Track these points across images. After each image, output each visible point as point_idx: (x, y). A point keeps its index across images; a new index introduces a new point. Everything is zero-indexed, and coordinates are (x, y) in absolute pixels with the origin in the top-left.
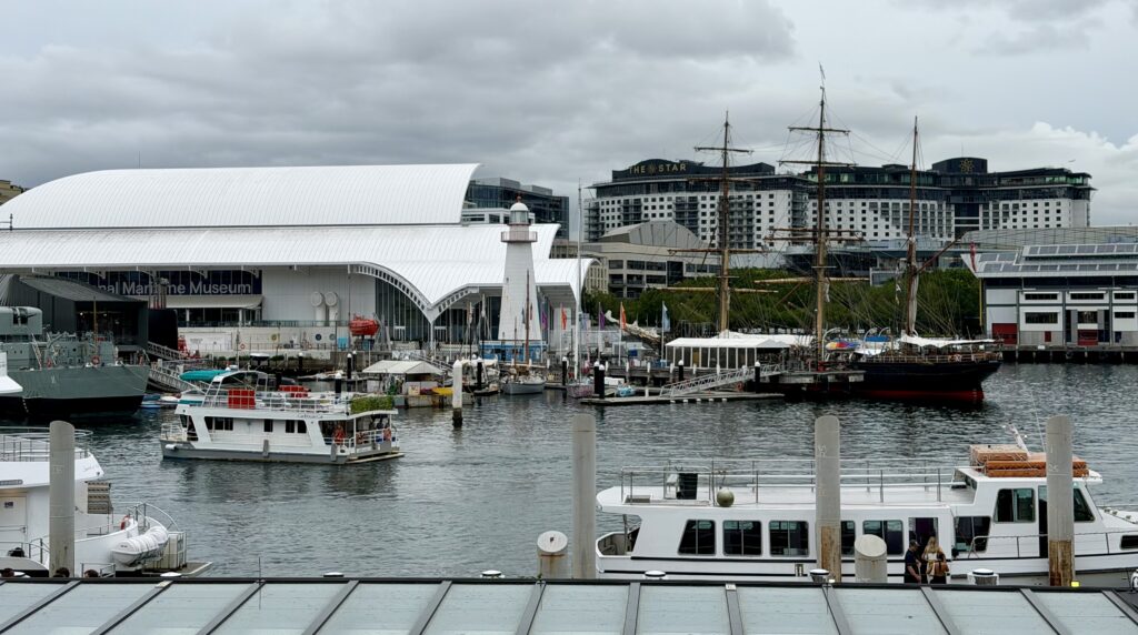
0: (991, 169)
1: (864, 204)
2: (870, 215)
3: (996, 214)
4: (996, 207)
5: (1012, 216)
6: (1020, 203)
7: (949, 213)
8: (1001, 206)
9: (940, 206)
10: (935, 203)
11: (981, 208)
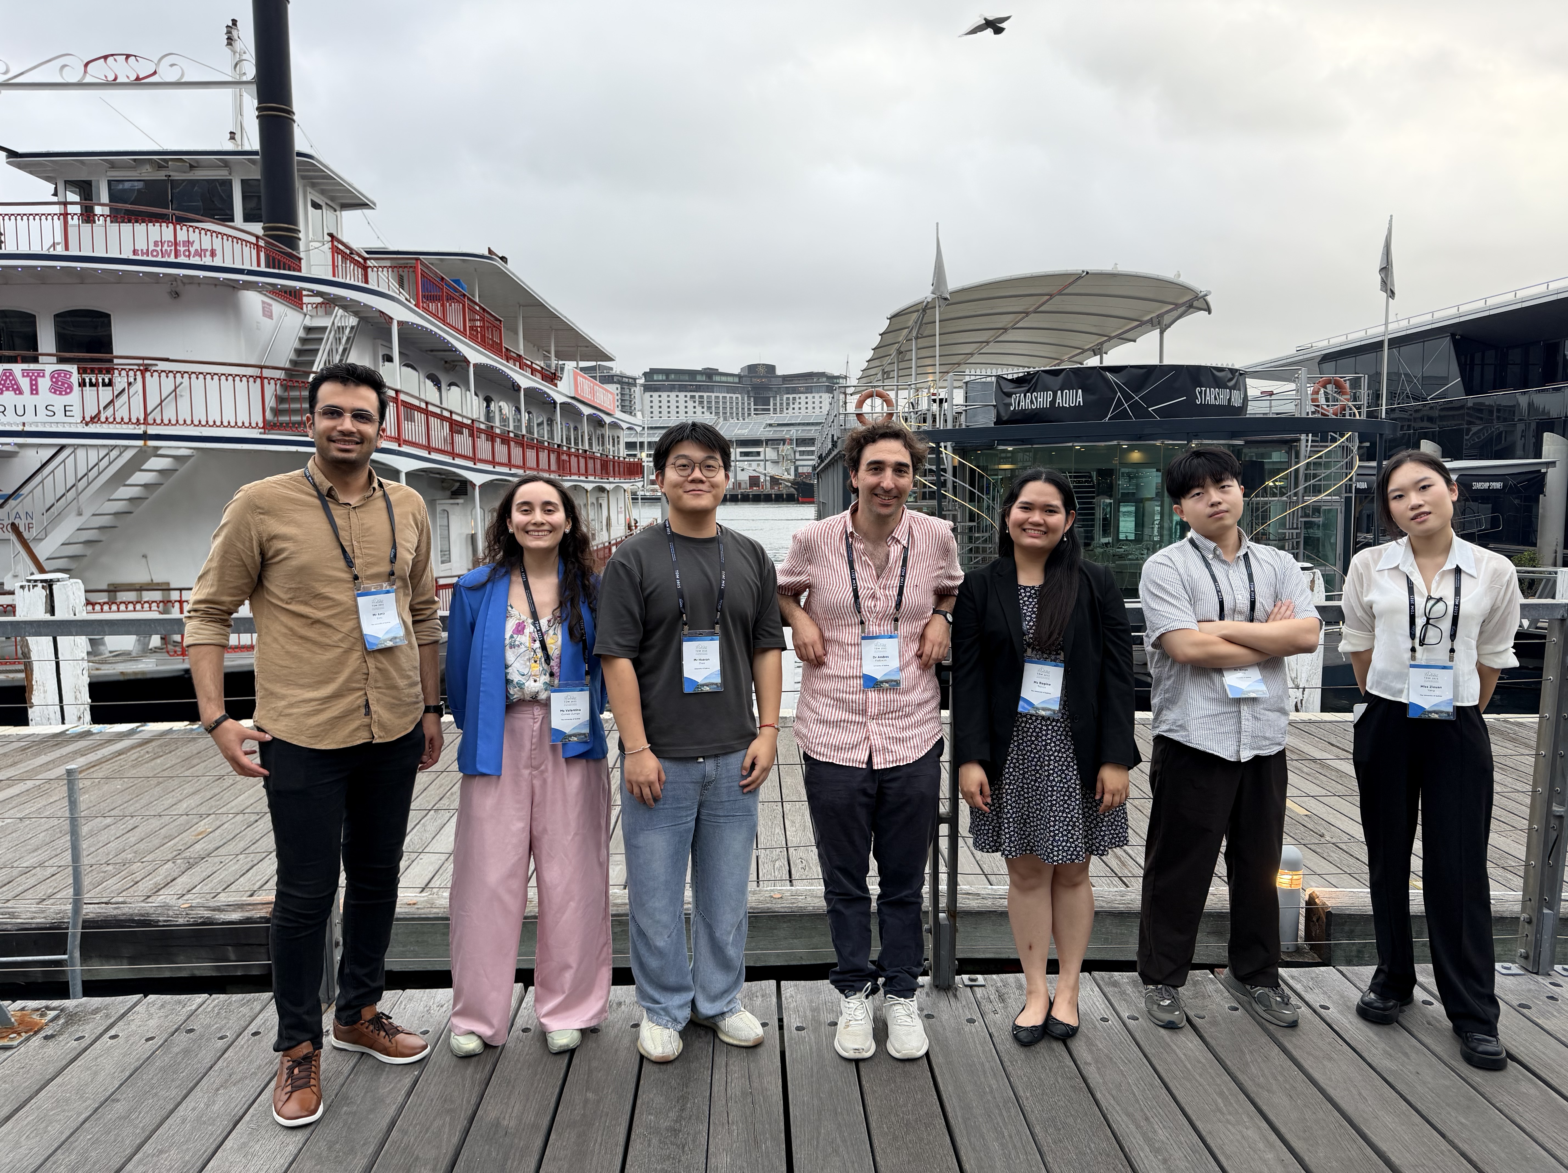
0: (779, 372)
1: (686, 396)
2: (690, 404)
3: (781, 404)
4: (781, 400)
5: (792, 406)
6: (797, 396)
7: (749, 404)
8: (785, 399)
9: (743, 399)
10: (739, 396)
11: (771, 400)
